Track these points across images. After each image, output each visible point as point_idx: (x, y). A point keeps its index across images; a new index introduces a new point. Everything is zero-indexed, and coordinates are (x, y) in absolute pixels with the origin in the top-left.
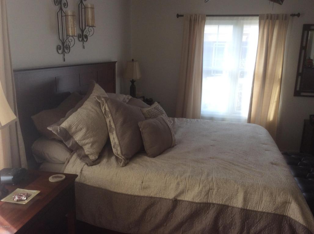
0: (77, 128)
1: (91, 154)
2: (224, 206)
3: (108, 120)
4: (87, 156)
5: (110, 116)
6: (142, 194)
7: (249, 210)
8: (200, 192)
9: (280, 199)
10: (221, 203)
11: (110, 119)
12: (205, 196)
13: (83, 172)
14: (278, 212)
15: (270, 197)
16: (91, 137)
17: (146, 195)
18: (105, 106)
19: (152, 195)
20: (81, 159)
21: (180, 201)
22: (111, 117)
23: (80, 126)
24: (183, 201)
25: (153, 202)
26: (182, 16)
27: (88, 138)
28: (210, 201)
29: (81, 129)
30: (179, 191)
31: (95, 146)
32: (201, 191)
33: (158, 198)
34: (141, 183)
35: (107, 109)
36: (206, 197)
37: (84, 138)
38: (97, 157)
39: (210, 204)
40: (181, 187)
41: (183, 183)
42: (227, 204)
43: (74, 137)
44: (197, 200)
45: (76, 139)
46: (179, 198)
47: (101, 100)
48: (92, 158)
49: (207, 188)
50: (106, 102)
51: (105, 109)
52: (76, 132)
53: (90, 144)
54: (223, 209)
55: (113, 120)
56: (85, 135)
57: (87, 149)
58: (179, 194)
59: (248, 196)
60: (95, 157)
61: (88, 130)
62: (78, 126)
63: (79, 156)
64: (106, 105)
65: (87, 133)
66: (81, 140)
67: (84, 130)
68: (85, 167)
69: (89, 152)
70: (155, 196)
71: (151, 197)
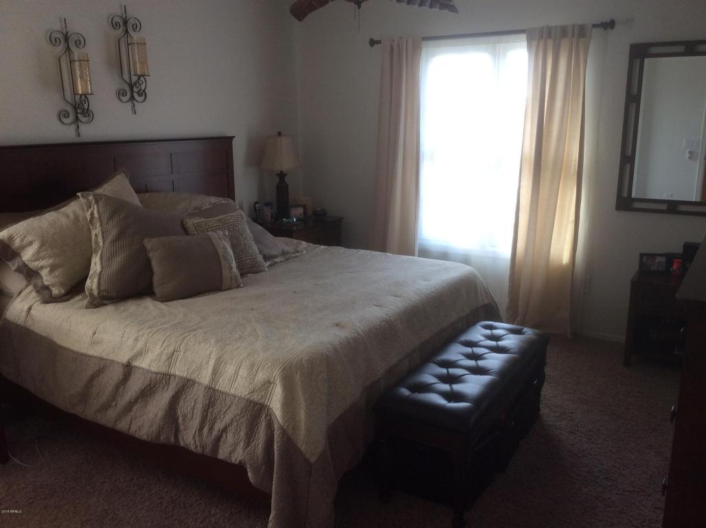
0: (22, 241)
1: (53, 285)
2: (189, 380)
3: (93, 233)
4: (47, 288)
5: (98, 225)
6: (91, 352)
7: (218, 391)
8: (160, 355)
9: (261, 377)
10: (185, 376)
11: (97, 231)
12: (165, 362)
13: (32, 311)
14: (255, 397)
15: (248, 369)
16: (50, 257)
17: (96, 354)
18: (94, 209)
19: (104, 355)
20: (38, 292)
21: (136, 367)
22: (100, 228)
23: (30, 238)
24: (139, 368)
25: (103, 365)
26: (379, 42)
27: (43, 258)
28: (172, 372)
29: (31, 243)
30: (135, 350)
31: (57, 273)
32: (162, 353)
33: (110, 360)
34: (92, 336)
35: (96, 215)
36: (167, 363)
37: (37, 256)
38: (63, 292)
39: (170, 375)
40: (140, 345)
41: (143, 339)
42: (193, 377)
43: (22, 255)
44: (154, 369)
45: (23, 259)
46: (135, 364)
47: (88, 200)
48: (55, 291)
49: (171, 349)
50: (97, 202)
51: (92, 214)
52: (23, 247)
53: (48, 269)
54: (186, 385)
55: (102, 233)
56: (38, 252)
57: (46, 278)
58: (134, 356)
59: (221, 368)
60: (59, 291)
61: (42, 245)
62: (25, 237)
63: (35, 286)
64: (95, 207)
65: (42, 249)
66: (32, 261)
67: (35, 246)
68: (36, 304)
69: (49, 281)
70: (107, 357)
71: (101, 359)
